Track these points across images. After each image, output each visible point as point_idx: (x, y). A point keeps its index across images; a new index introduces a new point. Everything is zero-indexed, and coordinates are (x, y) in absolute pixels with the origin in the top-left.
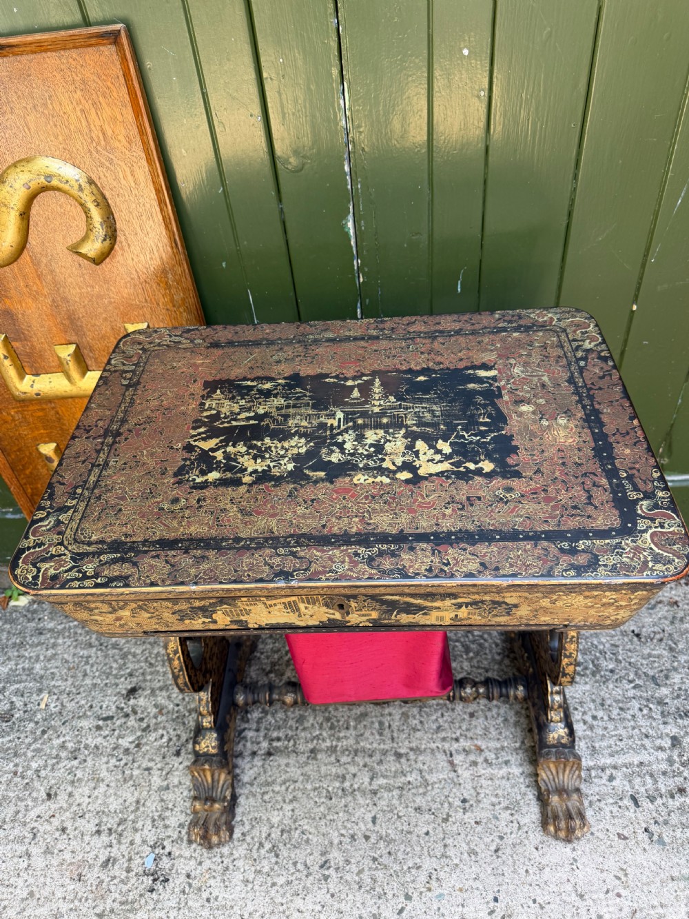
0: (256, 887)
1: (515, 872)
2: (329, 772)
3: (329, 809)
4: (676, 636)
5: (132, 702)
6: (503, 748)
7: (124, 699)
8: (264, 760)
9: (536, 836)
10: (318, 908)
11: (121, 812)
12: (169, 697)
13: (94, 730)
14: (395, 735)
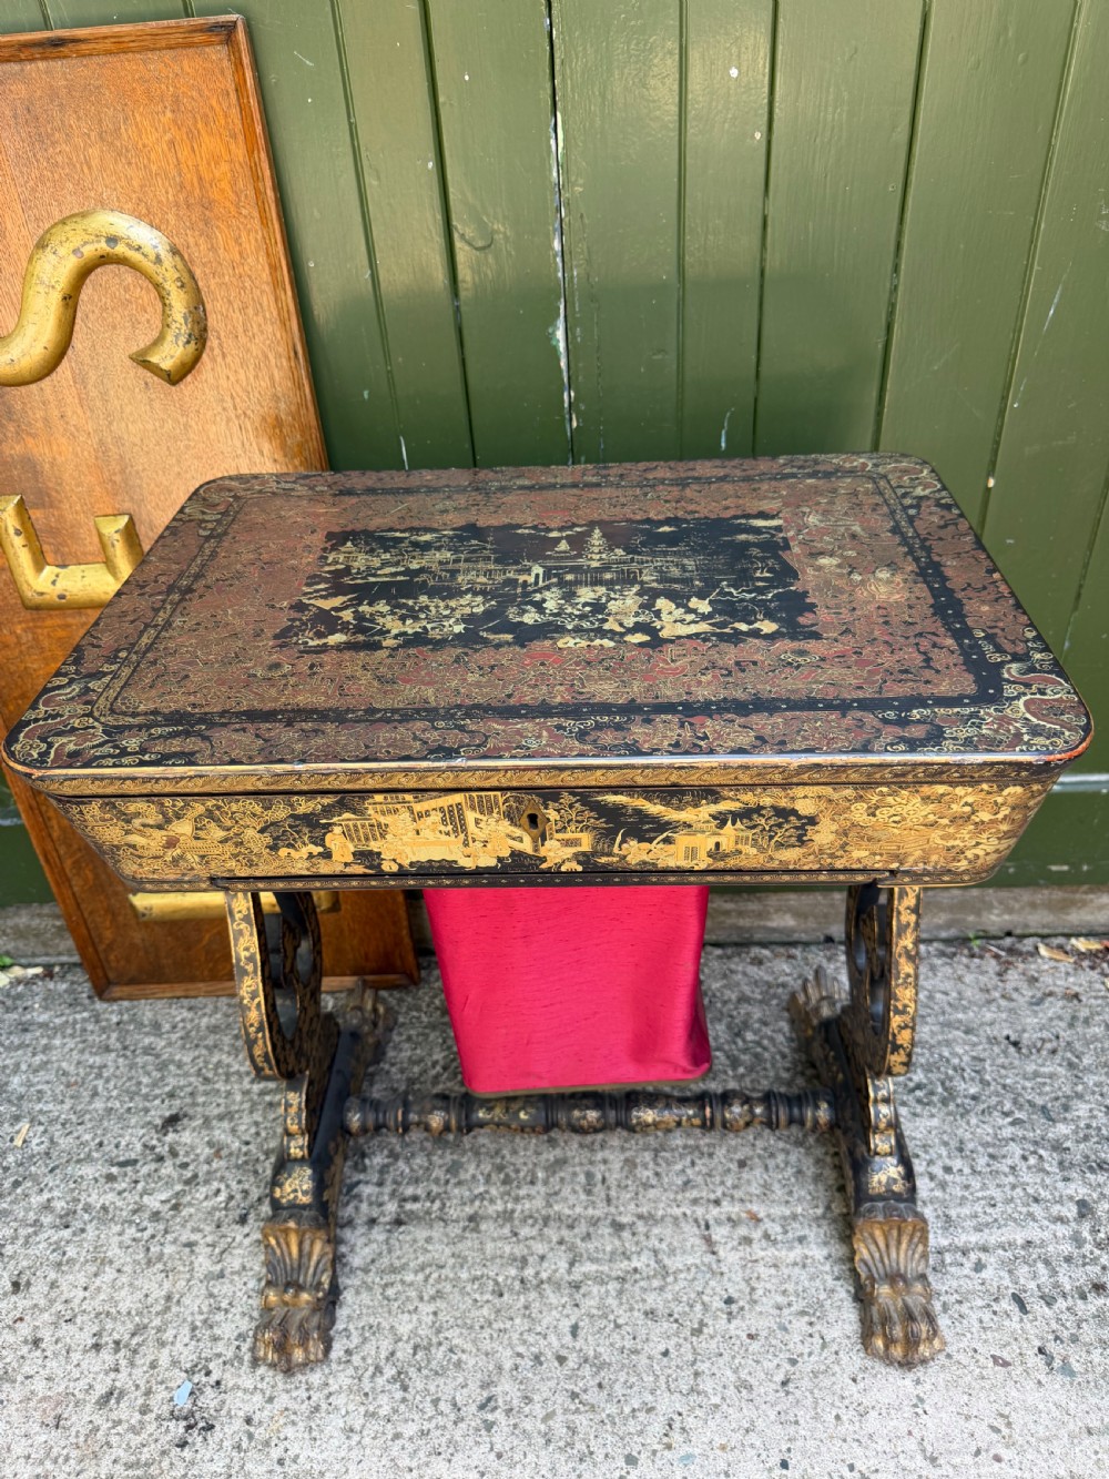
0: (367, 1441)
1: (816, 1417)
2: (499, 1252)
3: (499, 1311)
4: (1078, 1046)
5: (171, 1137)
6: (794, 1217)
7: (157, 1132)
8: (389, 1231)
9: (854, 1359)
11: (139, 1313)
12: (234, 1131)
13: (103, 1180)
14: (613, 1193)
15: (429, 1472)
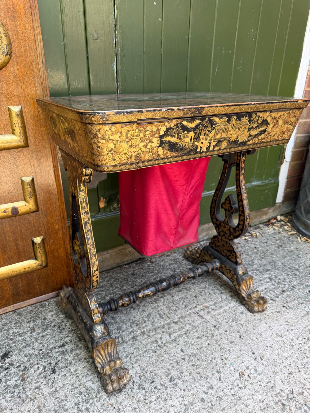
0: (142, 409)
1: (252, 340)
2: (147, 342)
5: (7, 360)
6: (216, 303)
10: (181, 399)
14: (169, 315)
15: (167, 405)
